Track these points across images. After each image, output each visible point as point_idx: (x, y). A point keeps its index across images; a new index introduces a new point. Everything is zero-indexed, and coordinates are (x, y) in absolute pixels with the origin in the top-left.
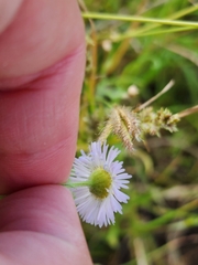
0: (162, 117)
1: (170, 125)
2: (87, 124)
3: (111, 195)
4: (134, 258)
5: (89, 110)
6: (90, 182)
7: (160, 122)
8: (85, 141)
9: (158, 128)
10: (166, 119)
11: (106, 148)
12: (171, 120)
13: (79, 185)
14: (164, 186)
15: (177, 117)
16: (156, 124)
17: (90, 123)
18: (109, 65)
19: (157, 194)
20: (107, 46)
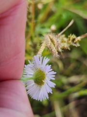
0: (71, 39)
1: (75, 43)
2: (31, 46)
3: (45, 84)
4: (54, 110)
5: (31, 38)
6: (34, 77)
7: (70, 41)
8: (30, 54)
9: (69, 45)
10: (74, 40)
11: (41, 58)
12: (76, 40)
13: (28, 79)
14: (68, 76)
15: (79, 38)
16: (68, 43)
17: (32, 45)
18: (41, 16)
19: (64, 80)
20: (40, 6)
